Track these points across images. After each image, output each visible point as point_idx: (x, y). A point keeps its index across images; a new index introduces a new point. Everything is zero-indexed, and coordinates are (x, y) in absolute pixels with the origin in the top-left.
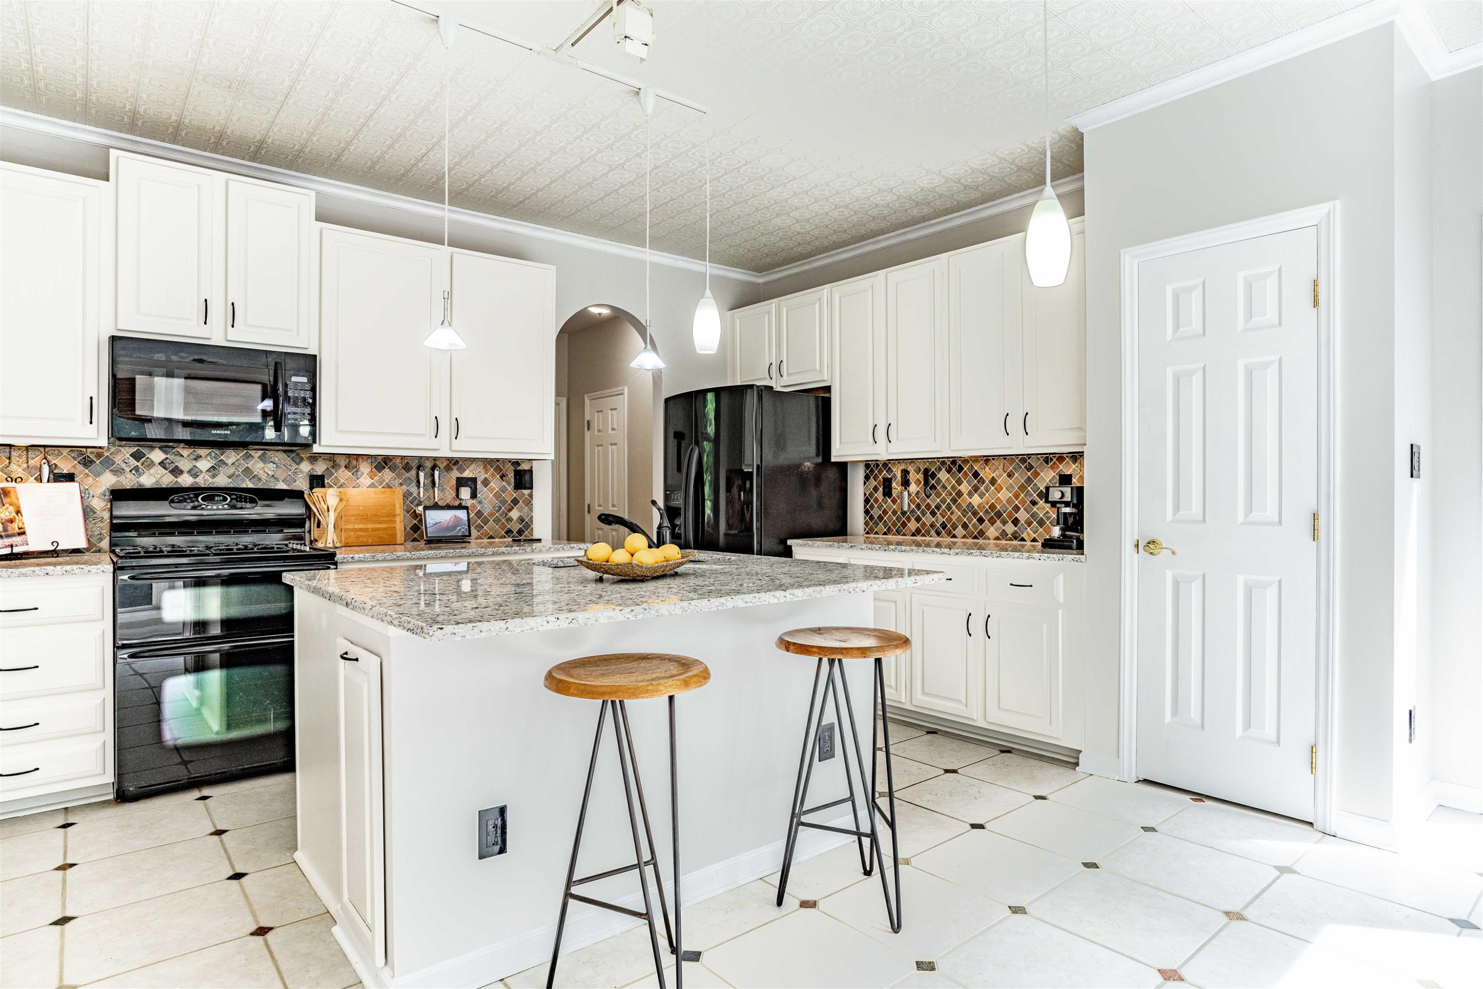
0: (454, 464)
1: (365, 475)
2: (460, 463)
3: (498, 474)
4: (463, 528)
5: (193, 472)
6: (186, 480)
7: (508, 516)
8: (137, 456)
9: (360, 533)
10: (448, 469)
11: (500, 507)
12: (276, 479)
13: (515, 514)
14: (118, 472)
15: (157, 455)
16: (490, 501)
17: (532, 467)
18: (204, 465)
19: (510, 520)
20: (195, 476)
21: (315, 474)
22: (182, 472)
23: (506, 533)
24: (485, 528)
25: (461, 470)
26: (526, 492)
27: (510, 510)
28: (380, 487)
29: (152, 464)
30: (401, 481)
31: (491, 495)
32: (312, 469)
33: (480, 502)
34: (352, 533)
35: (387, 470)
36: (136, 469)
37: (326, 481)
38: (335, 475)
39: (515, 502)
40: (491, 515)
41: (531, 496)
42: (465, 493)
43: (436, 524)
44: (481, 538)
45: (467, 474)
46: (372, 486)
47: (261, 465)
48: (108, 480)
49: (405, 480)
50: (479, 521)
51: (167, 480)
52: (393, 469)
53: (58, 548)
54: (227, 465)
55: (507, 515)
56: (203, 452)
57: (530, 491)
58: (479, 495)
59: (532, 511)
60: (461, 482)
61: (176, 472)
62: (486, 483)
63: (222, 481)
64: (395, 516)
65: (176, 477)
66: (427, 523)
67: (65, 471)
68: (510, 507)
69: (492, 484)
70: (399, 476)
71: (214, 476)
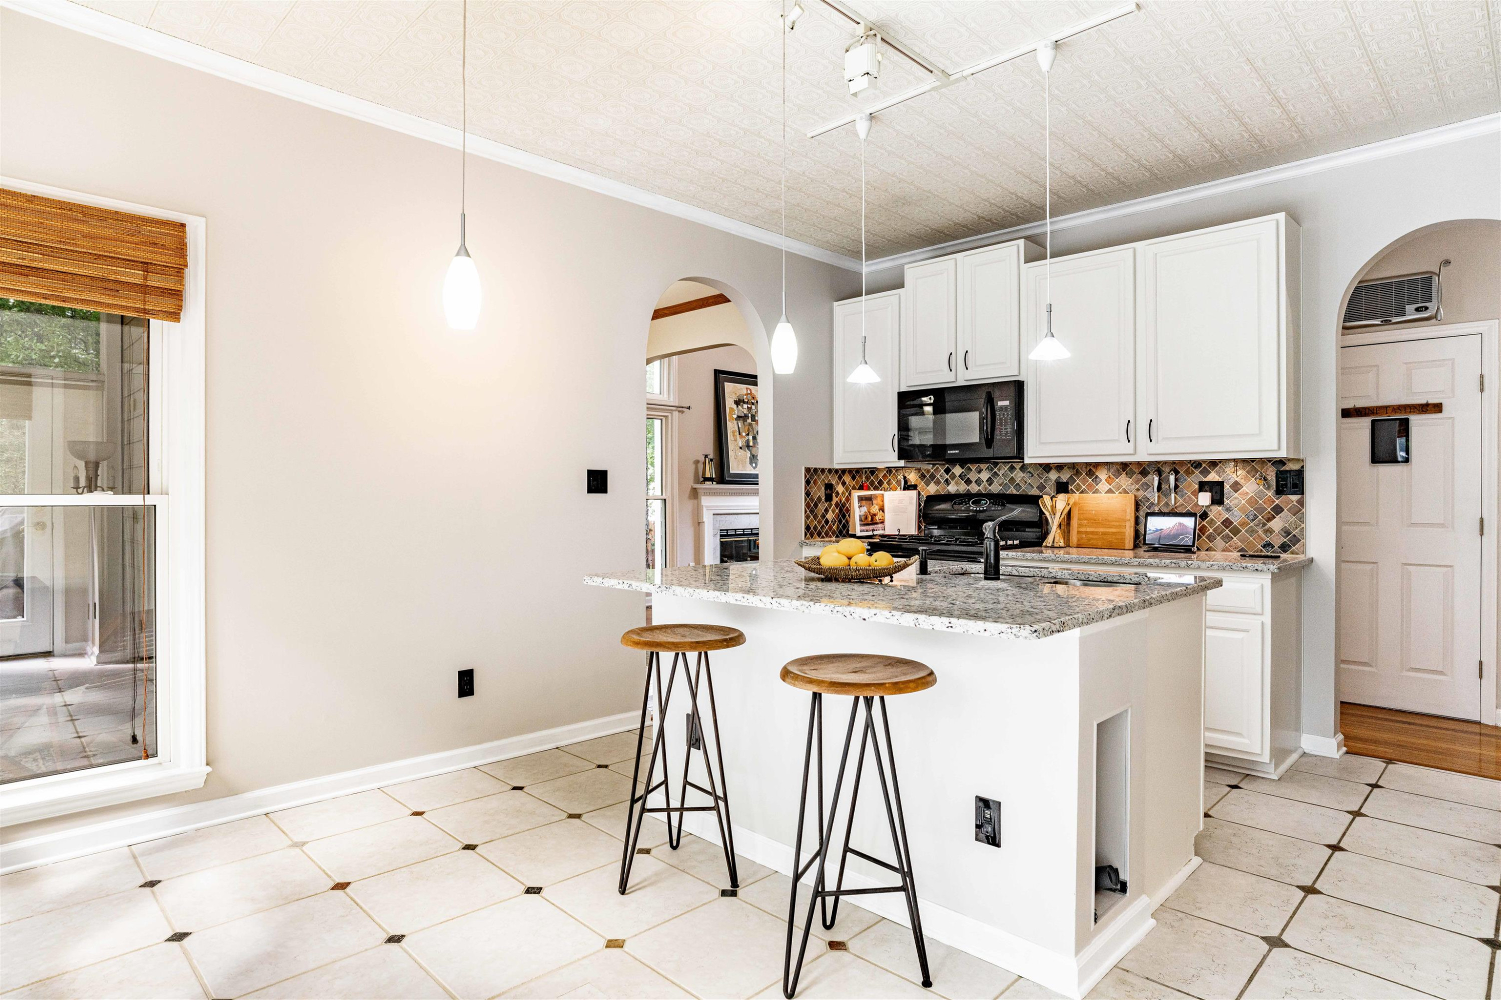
0: (1196, 468)
1: (1104, 481)
2: (1204, 465)
3: (1253, 477)
4: (1187, 537)
5: (979, 482)
6: (974, 488)
7: (1266, 527)
8: (947, 471)
9: (1091, 536)
10: (1189, 473)
11: (1256, 515)
12: (1031, 486)
13: (1277, 524)
14: (938, 483)
15: (957, 470)
16: (1242, 509)
17: (1303, 467)
18: (985, 476)
19: (1270, 531)
20: (979, 485)
21: (1061, 481)
22: (971, 482)
23: (1264, 546)
24: (1235, 539)
25: (1205, 473)
26: (1294, 498)
27: (1269, 520)
28: (1117, 493)
29: (953, 477)
30: (1137, 486)
31: (1243, 502)
32: (1059, 477)
33: (1228, 510)
34: (1084, 536)
35: (1124, 475)
36: (947, 480)
37: (1070, 487)
38: (1078, 481)
39: (1278, 510)
40: (1243, 524)
41: (1301, 503)
42: (1205, 499)
43: (1157, 530)
44: (1230, 551)
45: (1213, 477)
46: (1110, 491)
47: (1021, 474)
48: (932, 489)
49: (1142, 485)
50: (1227, 531)
51: (962, 488)
52: (1130, 474)
53: (901, 534)
54: (998, 475)
55: (1264, 525)
56: (984, 466)
57: (1299, 497)
58: (1226, 502)
59: (1303, 522)
60: (1203, 487)
61: (968, 482)
62: (1236, 487)
63: (995, 488)
64: (1125, 521)
65: (968, 486)
66: (1147, 530)
67: (913, 484)
68: (1270, 516)
69: (1244, 488)
70: (1137, 482)
71: (990, 485)
